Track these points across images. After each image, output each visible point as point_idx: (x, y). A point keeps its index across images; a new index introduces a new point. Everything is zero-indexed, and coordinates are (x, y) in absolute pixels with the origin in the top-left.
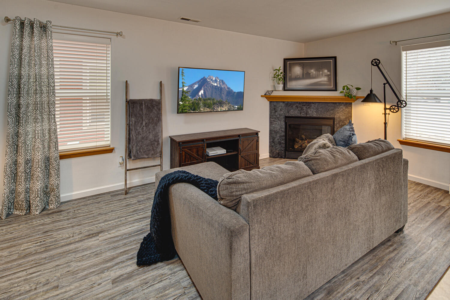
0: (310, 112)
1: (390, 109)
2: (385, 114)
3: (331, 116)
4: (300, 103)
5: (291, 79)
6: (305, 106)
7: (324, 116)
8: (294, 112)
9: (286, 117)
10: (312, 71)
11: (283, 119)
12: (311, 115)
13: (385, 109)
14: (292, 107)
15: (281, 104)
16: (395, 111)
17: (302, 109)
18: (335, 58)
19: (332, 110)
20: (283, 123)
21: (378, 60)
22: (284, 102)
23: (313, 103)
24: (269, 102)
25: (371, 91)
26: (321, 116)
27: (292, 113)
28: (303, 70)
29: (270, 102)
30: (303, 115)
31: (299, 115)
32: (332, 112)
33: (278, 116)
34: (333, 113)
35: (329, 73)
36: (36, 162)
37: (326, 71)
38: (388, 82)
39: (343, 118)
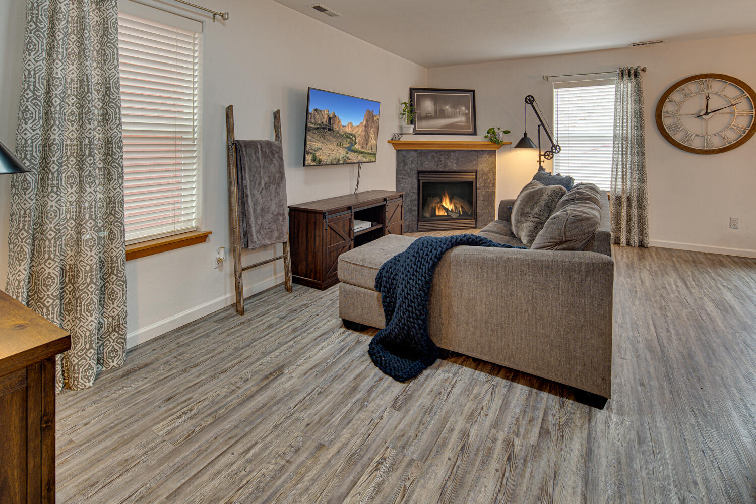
0: (449, 164)
1: (545, 155)
2: (540, 162)
3: (474, 168)
4: (437, 151)
5: (421, 118)
6: (443, 155)
7: (465, 169)
8: (429, 165)
9: (419, 172)
10: (447, 107)
11: (416, 176)
12: (450, 168)
13: (540, 155)
14: (427, 157)
15: (413, 153)
16: (549, 158)
17: (439, 160)
18: (473, 91)
19: (475, 160)
20: (416, 181)
21: (532, 97)
22: (416, 150)
23: (453, 151)
24: (395, 151)
25: (525, 134)
26: (462, 169)
27: (427, 166)
28: (436, 106)
29: (398, 151)
30: (440, 168)
31: (435, 168)
32: (474, 162)
33: (409, 171)
34: (476, 164)
35: (467, 111)
36: (85, 270)
37: (463, 108)
38: (542, 124)
39: (486, 170)
